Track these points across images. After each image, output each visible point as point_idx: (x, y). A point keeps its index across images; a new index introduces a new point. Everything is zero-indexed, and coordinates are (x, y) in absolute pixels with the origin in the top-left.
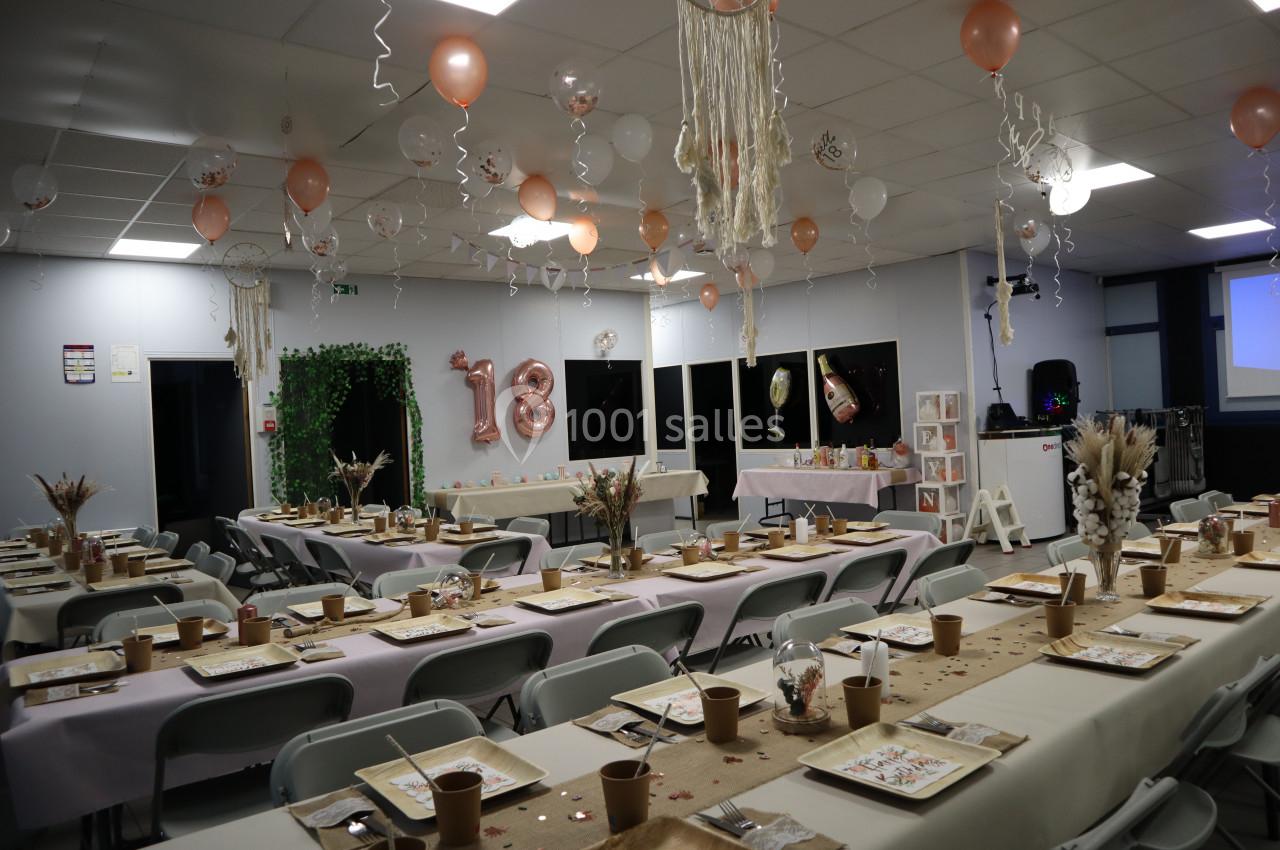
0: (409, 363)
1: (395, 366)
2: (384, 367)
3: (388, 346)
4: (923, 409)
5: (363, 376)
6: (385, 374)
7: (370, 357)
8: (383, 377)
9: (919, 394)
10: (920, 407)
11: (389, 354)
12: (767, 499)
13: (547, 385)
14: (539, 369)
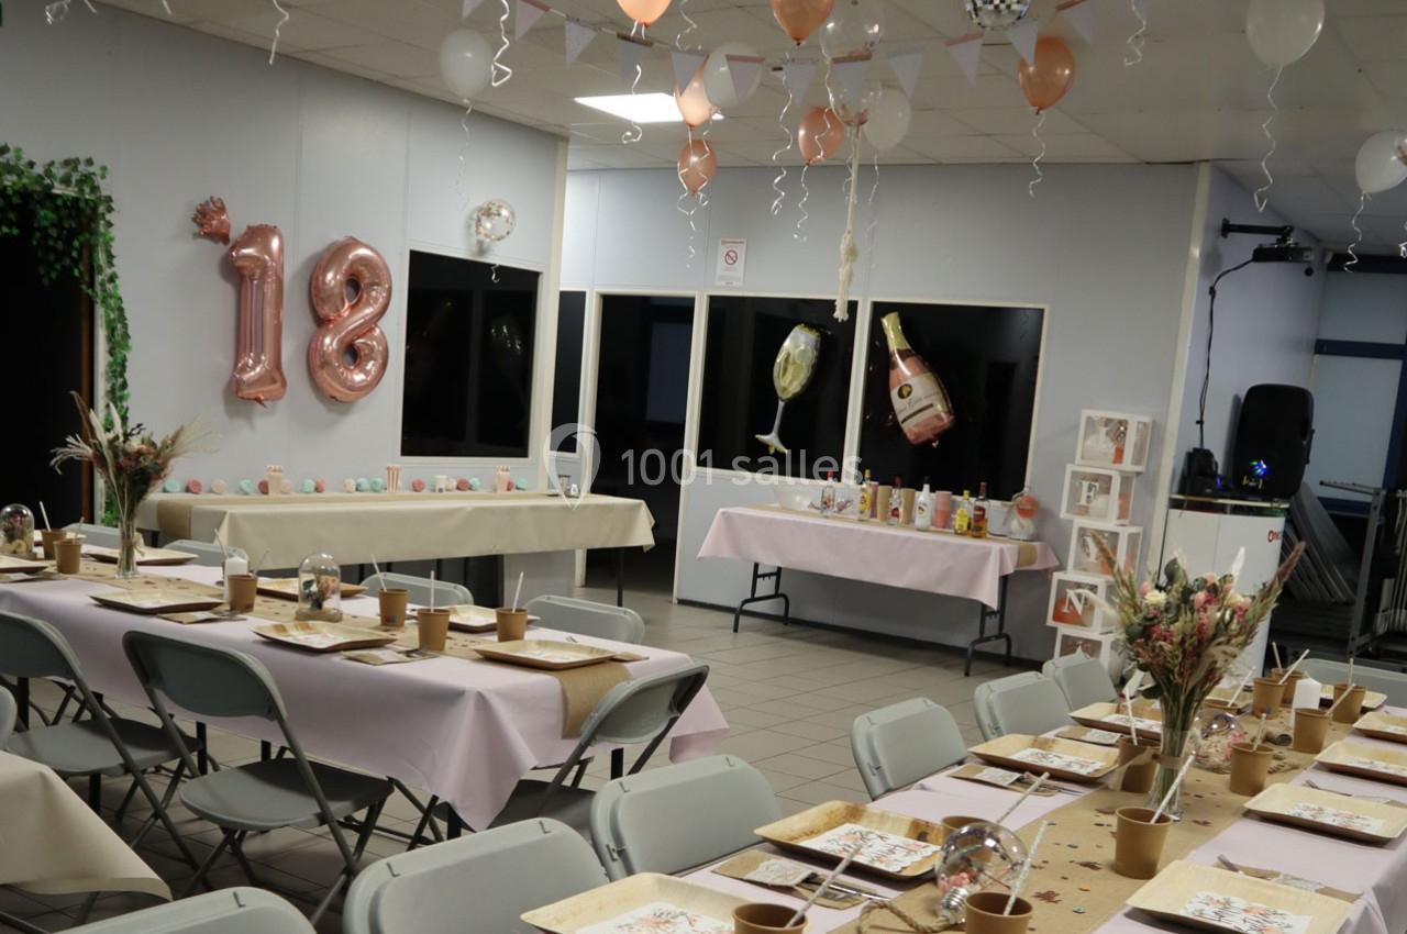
0: (110, 210)
1: (79, 210)
2: (56, 209)
3: (67, 163)
4: (1089, 442)
5: (10, 224)
6: (58, 225)
7: (25, 181)
8: (53, 232)
9: (1086, 413)
10: (1086, 436)
11: (66, 181)
12: (756, 566)
13: (377, 294)
14: (363, 260)
